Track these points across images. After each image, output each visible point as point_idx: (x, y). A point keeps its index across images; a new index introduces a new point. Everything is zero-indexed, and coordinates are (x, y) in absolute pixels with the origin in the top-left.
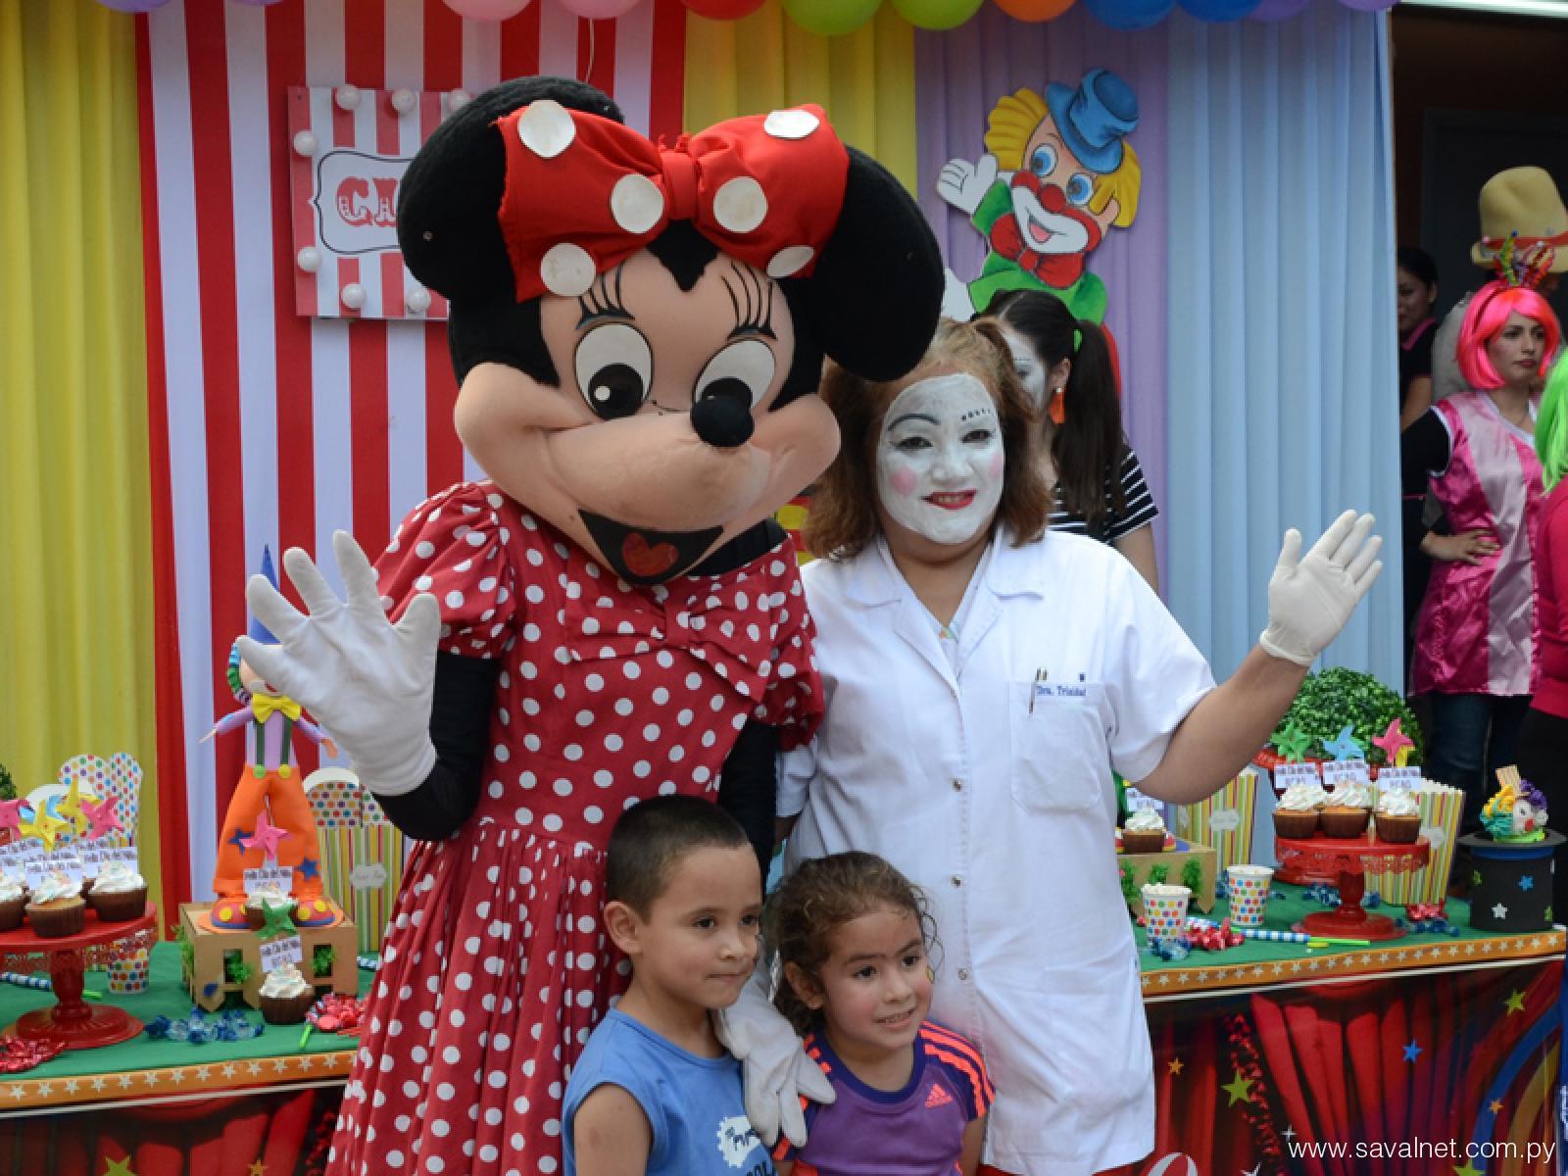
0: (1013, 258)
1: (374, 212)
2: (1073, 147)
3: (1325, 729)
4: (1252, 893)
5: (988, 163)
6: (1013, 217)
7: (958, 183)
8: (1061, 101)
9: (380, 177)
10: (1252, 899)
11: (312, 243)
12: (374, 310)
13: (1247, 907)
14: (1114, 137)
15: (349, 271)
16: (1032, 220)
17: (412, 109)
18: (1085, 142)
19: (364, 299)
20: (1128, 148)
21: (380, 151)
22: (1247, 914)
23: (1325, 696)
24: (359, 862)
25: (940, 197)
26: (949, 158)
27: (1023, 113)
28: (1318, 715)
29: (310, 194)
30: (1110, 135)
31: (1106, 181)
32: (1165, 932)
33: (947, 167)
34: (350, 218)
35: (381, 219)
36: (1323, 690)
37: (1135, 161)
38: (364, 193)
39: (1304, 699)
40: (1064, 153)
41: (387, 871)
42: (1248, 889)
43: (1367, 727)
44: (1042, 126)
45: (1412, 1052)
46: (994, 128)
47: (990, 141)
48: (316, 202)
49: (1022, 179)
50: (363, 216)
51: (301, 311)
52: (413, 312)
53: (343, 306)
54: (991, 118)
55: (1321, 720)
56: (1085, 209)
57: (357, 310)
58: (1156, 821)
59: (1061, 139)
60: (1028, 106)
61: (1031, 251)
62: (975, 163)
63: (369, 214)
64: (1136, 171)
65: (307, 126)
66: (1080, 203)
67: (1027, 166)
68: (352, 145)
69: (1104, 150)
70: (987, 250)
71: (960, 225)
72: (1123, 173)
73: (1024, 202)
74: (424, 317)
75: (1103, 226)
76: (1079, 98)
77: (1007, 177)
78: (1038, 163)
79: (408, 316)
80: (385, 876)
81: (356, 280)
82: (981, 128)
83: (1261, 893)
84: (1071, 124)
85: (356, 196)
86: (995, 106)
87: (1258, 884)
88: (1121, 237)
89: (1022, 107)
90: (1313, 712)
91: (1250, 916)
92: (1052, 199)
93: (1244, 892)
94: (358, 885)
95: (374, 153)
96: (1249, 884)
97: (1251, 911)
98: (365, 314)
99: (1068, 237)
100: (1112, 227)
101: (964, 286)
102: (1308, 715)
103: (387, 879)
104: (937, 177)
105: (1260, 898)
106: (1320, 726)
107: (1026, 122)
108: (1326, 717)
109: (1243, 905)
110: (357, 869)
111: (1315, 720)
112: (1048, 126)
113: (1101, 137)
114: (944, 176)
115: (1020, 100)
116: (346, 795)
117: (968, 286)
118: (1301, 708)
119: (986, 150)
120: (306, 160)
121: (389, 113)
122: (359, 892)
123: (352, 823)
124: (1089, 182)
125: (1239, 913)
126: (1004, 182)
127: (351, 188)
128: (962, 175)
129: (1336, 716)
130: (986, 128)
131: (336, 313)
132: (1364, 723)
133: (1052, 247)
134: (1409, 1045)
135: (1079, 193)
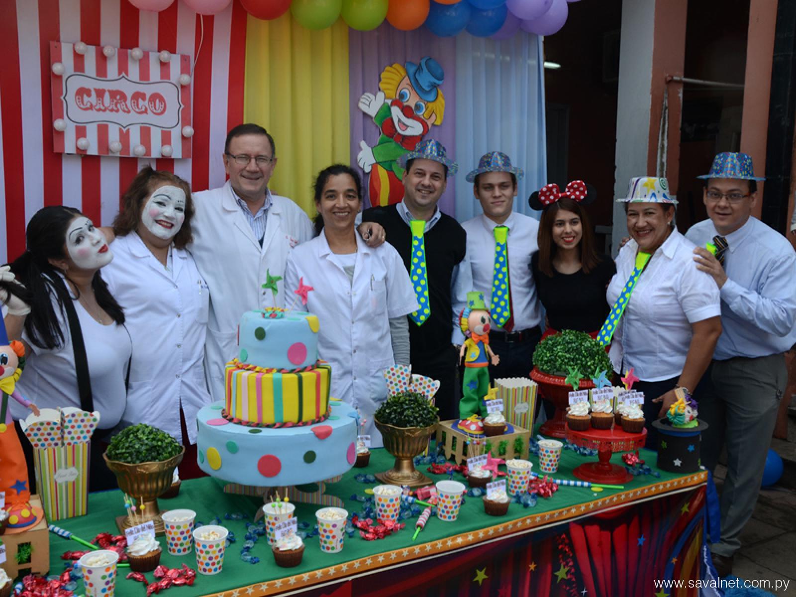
0: (392, 137)
1: (94, 104)
2: (417, 91)
3: (572, 363)
4: (553, 456)
5: (381, 95)
6: (392, 119)
7: (368, 103)
8: (412, 70)
9: (97, 88)
10: (553, 459)
11: (62, 118)
12: (93, 151)
13: (551, 463)
14: (434, 86)
15: (81, 132)
16: (399, 121)
17: (114, 55)
18: (423, 89)
19: (88, 145)
20: (440, 91)
21: (97, 75)
22: (550, 467)
23: (570, 346)
24: (60, 467)
25: (359, 109)
26: (363, 93)
27: (396, 74)
28: (568, 356)
29: (61, 94)
30: (432, 85)
31: (430, 105)
32: (520, 488)
33: (363, 96)
34: (82, 106)
35: (97, 108)
36: (568, 343)
37: (443, 98)
38: (89, 95)
39: (559, 347)
40: (413, 93)
41: (79, 471)
42: (551, 454)
43: (592, 362)
44: (404, 80)
45: (641, 541)
46: (383, 80)
47: (382, 86)
48: (64, 98)
49: (395, 103)
50: (88, 106)
51: (56, 150)
52: (113, 153)
53: (77, 149)
54: (383, 75)
55: (569, 358)
56: (422, 117)
57: (85, 151)
58: (501, 418)
59: (412, 86)
60: (399, 72)
61: (399, 134)
62: (375, 95)
63: (91, 105)
64: (443, 102)
65: (60, 61)
66: (420, 114)
67: (397, 97)
68: (83, 71)
69: (428, 92)
70: (380, 133)
71: (369, 122)
72: (437, 102)
73: (396, 113)
74: (118, 155)
75: (429, 123)
76: (419, 69)
77: (389, 102)
78: (402, 96)
79: (110, 155)
80: (77, 473)
81: (84, 136)
82: (378, 79)
83: (557, 456)
84: (416, 80)
85: (85, 96)
86: (384, 70)
87: (556, 452)
88: (436, 129)
89: (395, 71)
90: (564, 354)
91: (552, 468)
92: (408, 112)
93: (549, 456)
94: (59, 481)
95: (95, 76)
96: (552, 452)
97: (552, 465)
98: (89, 153)
99: (414, 129)
100: (433, 125)
101: (370, 149)
102: (563, 356)
103: (79, 475)
104: (359, 100)
105: (557, 459)
106: (569, 362)
107: (397, 78)
108: (572, 357)
109: (549, 462)
110: (59, 471)
111: (566, 358)
112: (406, 80)
113: (429, 86)
114: (362, 100)
115: (395, 68)
116: (52, 429)
117: (372, 148)
118: (559, 352)
119: (380, 90)
120: (59, 77)
121: (102, 59)
122: (61, 485)
123: (56, 444)
124: (423, 105)
125: (546, 466)
126: (387, 103)
127: (82, 92)
128: (370, 100)
129: (577, 356)
130: (380, 80)
131: (74, 151)
132: (590, 360)
133: (408, 133)
134: (640, 537)
135: (419, 110)
